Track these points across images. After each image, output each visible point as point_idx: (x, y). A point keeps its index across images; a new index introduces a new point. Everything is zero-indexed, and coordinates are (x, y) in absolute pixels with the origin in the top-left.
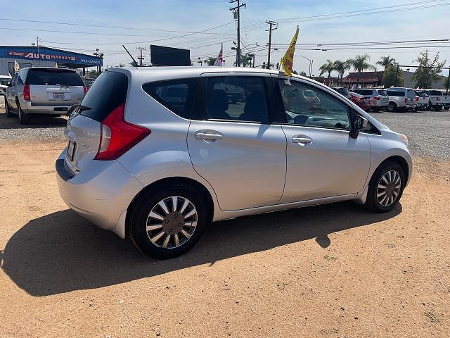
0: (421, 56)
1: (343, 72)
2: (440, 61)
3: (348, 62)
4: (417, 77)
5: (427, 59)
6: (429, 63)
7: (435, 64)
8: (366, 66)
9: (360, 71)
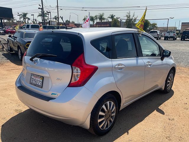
0: (127, 14)
1: (94, 22)
2: (135, 16)
3: (96, 16)
4: (126, 24)
5: (130, 16)
6: (131, 17)
7: (134, 18)
8: (104, 19)
9: (101, 21)
